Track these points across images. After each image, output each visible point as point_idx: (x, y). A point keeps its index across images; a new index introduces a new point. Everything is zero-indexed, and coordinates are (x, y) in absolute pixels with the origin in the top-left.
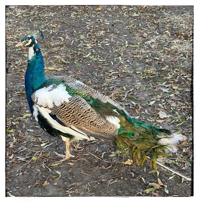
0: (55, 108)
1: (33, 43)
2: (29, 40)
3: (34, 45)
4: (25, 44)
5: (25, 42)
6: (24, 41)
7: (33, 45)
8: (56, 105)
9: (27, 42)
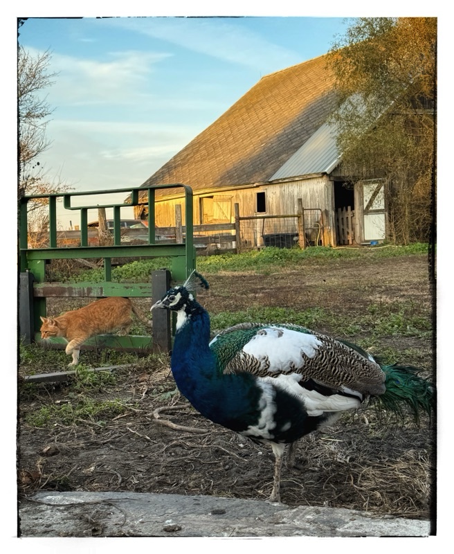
0: (310, 365)
1: (185, 299)
2: (176, 294)
3: (187, 304)
4: (168, 302)
5: (167, 300)
6: (166, 298)
7: (185, 305)
8: (310, 357)
9: (173, 299)
